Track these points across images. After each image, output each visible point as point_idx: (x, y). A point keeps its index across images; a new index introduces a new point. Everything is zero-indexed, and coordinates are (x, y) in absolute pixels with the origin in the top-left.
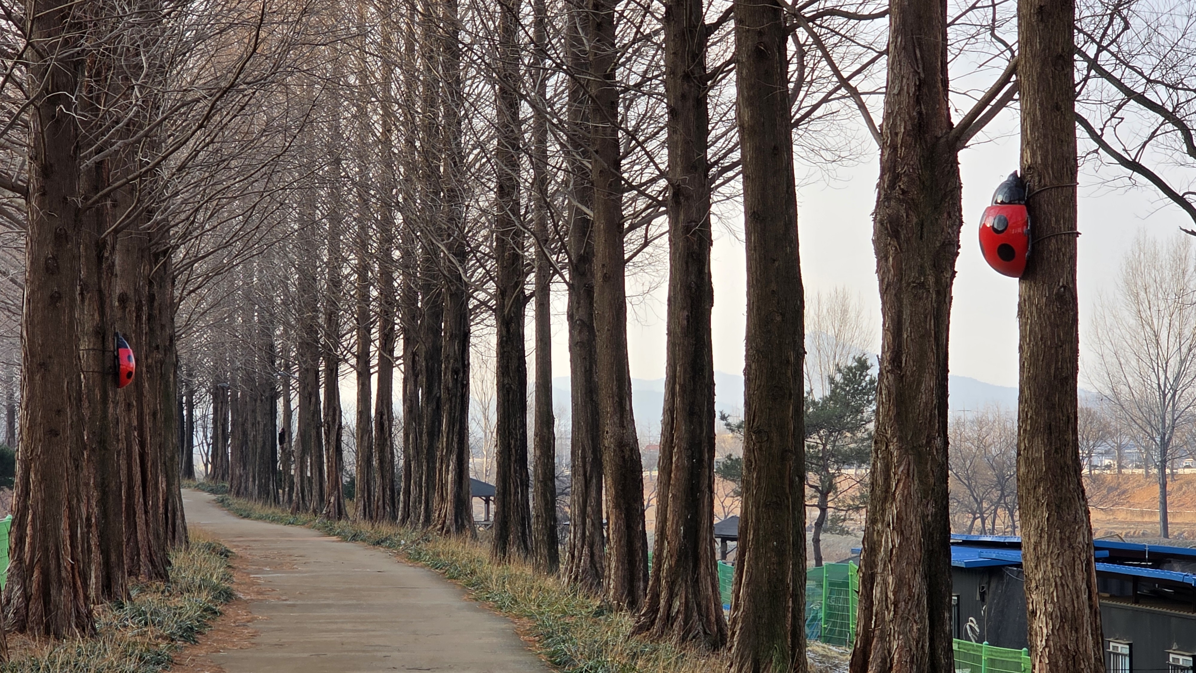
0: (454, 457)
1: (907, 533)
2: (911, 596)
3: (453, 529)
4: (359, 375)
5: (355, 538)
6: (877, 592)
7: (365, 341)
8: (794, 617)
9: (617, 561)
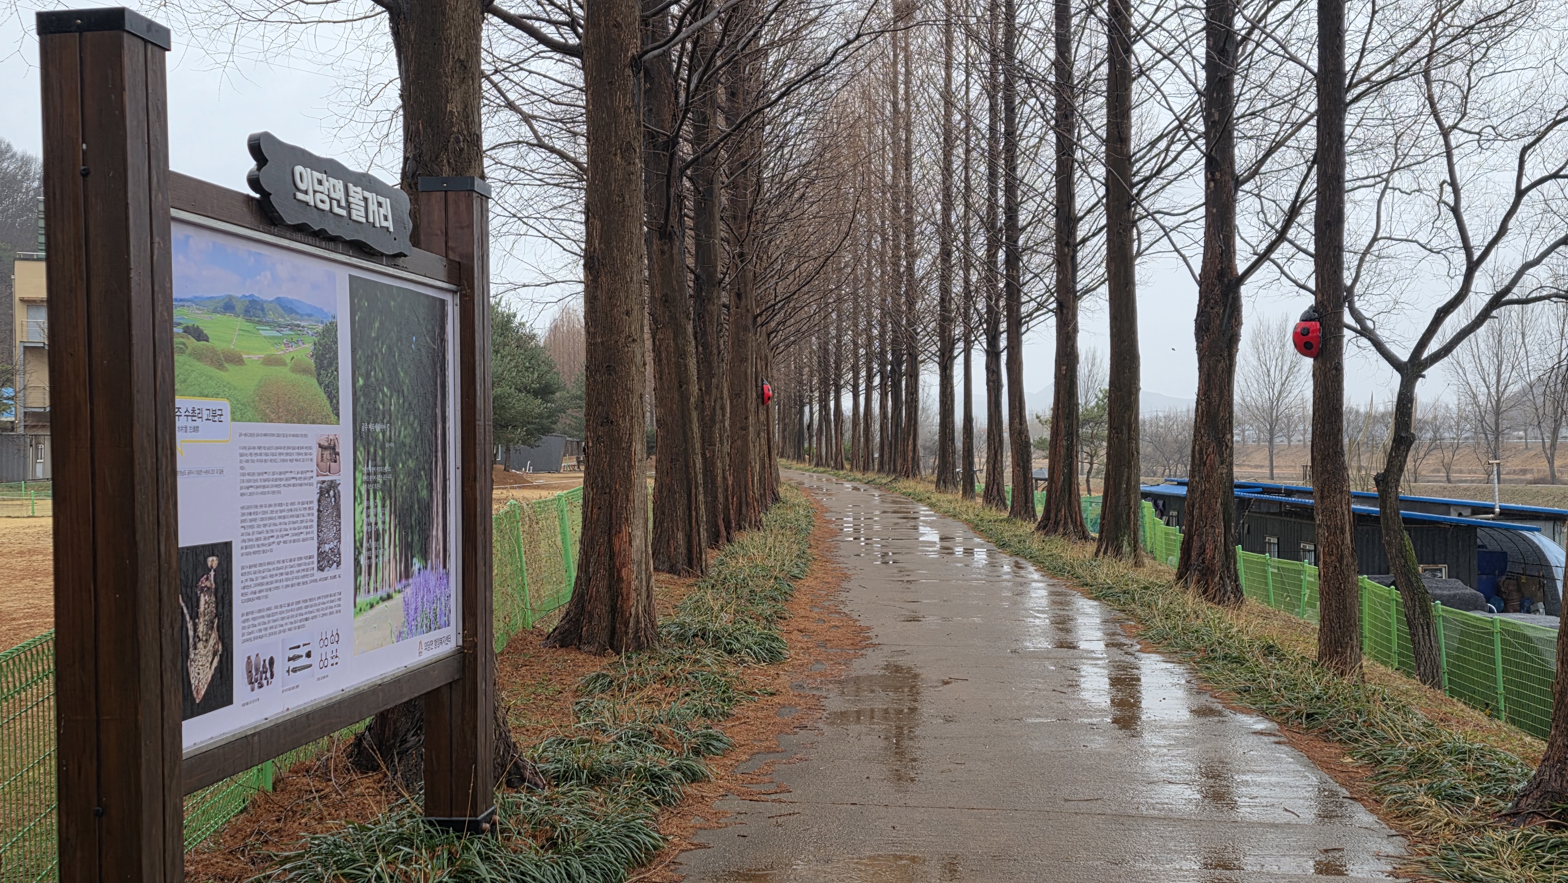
8: (1134, 524)
9: (1018, 493)
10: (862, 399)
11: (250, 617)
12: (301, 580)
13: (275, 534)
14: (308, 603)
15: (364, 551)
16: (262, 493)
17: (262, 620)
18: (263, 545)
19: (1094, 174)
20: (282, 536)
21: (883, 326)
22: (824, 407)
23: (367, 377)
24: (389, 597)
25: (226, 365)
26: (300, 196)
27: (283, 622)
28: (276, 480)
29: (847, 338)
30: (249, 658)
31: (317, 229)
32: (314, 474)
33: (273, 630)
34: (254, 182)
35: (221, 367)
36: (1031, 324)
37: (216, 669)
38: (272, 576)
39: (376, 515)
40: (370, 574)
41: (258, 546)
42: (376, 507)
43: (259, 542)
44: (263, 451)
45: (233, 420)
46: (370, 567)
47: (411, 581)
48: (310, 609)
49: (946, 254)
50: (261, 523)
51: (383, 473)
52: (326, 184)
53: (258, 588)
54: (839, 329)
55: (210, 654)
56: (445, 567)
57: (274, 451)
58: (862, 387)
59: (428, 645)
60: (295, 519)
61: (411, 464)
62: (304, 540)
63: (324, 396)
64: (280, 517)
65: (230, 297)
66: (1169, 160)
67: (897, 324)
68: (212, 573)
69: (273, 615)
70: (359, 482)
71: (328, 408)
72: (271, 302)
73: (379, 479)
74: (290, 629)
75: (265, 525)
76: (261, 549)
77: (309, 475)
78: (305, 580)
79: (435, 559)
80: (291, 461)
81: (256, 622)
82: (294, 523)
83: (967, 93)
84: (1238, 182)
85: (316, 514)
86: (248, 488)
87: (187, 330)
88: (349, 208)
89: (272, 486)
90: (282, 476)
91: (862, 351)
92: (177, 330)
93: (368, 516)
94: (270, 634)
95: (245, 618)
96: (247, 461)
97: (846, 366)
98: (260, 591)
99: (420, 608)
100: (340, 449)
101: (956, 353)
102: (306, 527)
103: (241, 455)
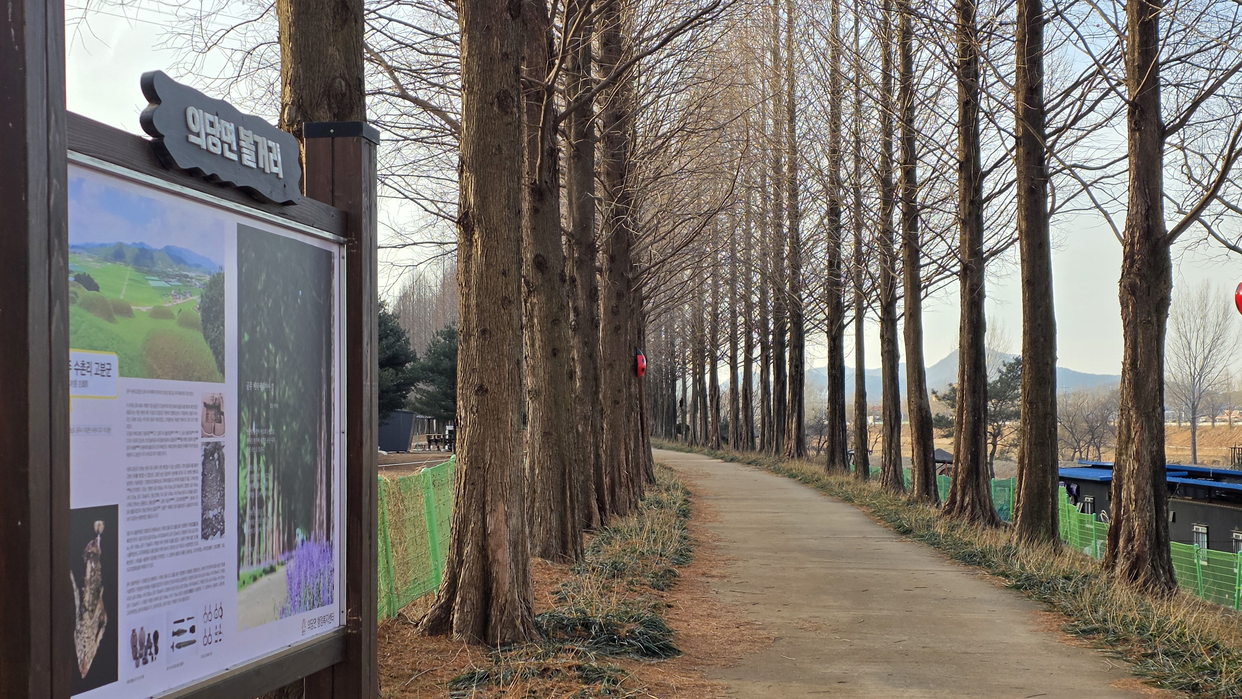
0: (795, 415)
1: (1142, 462)
2: (1145, 497)
3: (796, 455)
4: (731, 368)
5: (732, 460)
6: (1124, 494)
7: (734, 348)
8: (1052, 507)
9: (919, 474)
10: (741, 371)
11: (135, 586)
12: (185, 549)
13: (160, 498)
14: (193, 574)
15: (248, 519)
16: (148, 454)
17: (146, 591)
18: (149, 509)
19: (1002, 125)
20: (168, 501)
21: (764, 293)
22: (699, 381)
23: (252, 333)
24: (272, 570)
25: (116, 316)
26: (192, 139)
27: (167, 594)
28: (162, 440)
29: (725, 305)
30: (134, 631)
31: (208, 173)
32: (199, 435)
33: (158, 602)
34: (147, 123)
35: (110, 318)
36: (930, 289)
37: (101, 641)
38: (157, 543)
39: (259, 481)
40: (253, 545)
41: (144, 510)
42: (259, 472)
43: (145, 507)
44: (149, 409)
45: (121, 375)
46: (253, 536)
47: (294, 553)
48: (195, 580)
49: (834, 212)
50: (147, 486)
51: (267, 436)
52: (217, 125)
53: (143, 556)
54: (715, 293)
55: (96, 625)
56: (328, 538)
57: (159, 409)
58: (741, 358)
59: (311, 624)
60: (180, 483)
61: (295, 426)
62: (189, 505)
63: (209, 351)
64: (165, 480)
65: (121, 245)
66: (1085, 109)
67: (779, 290)
68: (99, 538)
69: (159, 585)
70: (242, 445)
71: (213, 364)
72: (160, 251)
73: (263, 442)
74: (174, 601)
75: (150, 488)
76: (147, 513)
77: (194, 435)
78: (189, 548)
79: (319, 531)
80: (177, 420)
81: (142, 593)
82: (179, 486)
83: (856, 40)
84: (1164, 132)
85: (200, 477)
86: (134, 448)
87: (79, 278)
88: (240, 153)
89: (158, 447)
90: (169, 437)
91: (741, 319)
92: (71, 278)
93: (252, 482)
94: (156, 606)
95: (130, 587)
96: (134, 419)
97: (722, 338)
98: (146, 559)
99: (303, 584)
100: (225, 409)
101: (846, 321)
102: (191, 492)
103: (129, 412)
